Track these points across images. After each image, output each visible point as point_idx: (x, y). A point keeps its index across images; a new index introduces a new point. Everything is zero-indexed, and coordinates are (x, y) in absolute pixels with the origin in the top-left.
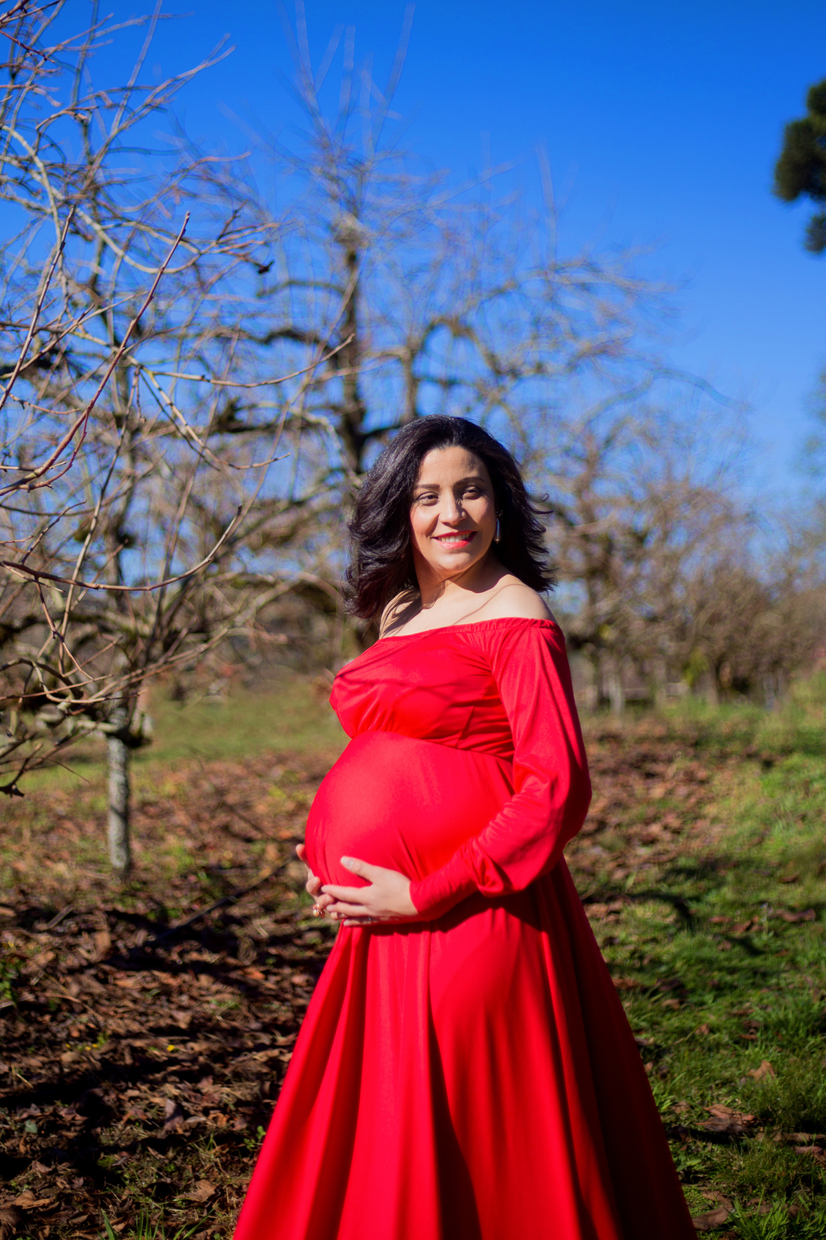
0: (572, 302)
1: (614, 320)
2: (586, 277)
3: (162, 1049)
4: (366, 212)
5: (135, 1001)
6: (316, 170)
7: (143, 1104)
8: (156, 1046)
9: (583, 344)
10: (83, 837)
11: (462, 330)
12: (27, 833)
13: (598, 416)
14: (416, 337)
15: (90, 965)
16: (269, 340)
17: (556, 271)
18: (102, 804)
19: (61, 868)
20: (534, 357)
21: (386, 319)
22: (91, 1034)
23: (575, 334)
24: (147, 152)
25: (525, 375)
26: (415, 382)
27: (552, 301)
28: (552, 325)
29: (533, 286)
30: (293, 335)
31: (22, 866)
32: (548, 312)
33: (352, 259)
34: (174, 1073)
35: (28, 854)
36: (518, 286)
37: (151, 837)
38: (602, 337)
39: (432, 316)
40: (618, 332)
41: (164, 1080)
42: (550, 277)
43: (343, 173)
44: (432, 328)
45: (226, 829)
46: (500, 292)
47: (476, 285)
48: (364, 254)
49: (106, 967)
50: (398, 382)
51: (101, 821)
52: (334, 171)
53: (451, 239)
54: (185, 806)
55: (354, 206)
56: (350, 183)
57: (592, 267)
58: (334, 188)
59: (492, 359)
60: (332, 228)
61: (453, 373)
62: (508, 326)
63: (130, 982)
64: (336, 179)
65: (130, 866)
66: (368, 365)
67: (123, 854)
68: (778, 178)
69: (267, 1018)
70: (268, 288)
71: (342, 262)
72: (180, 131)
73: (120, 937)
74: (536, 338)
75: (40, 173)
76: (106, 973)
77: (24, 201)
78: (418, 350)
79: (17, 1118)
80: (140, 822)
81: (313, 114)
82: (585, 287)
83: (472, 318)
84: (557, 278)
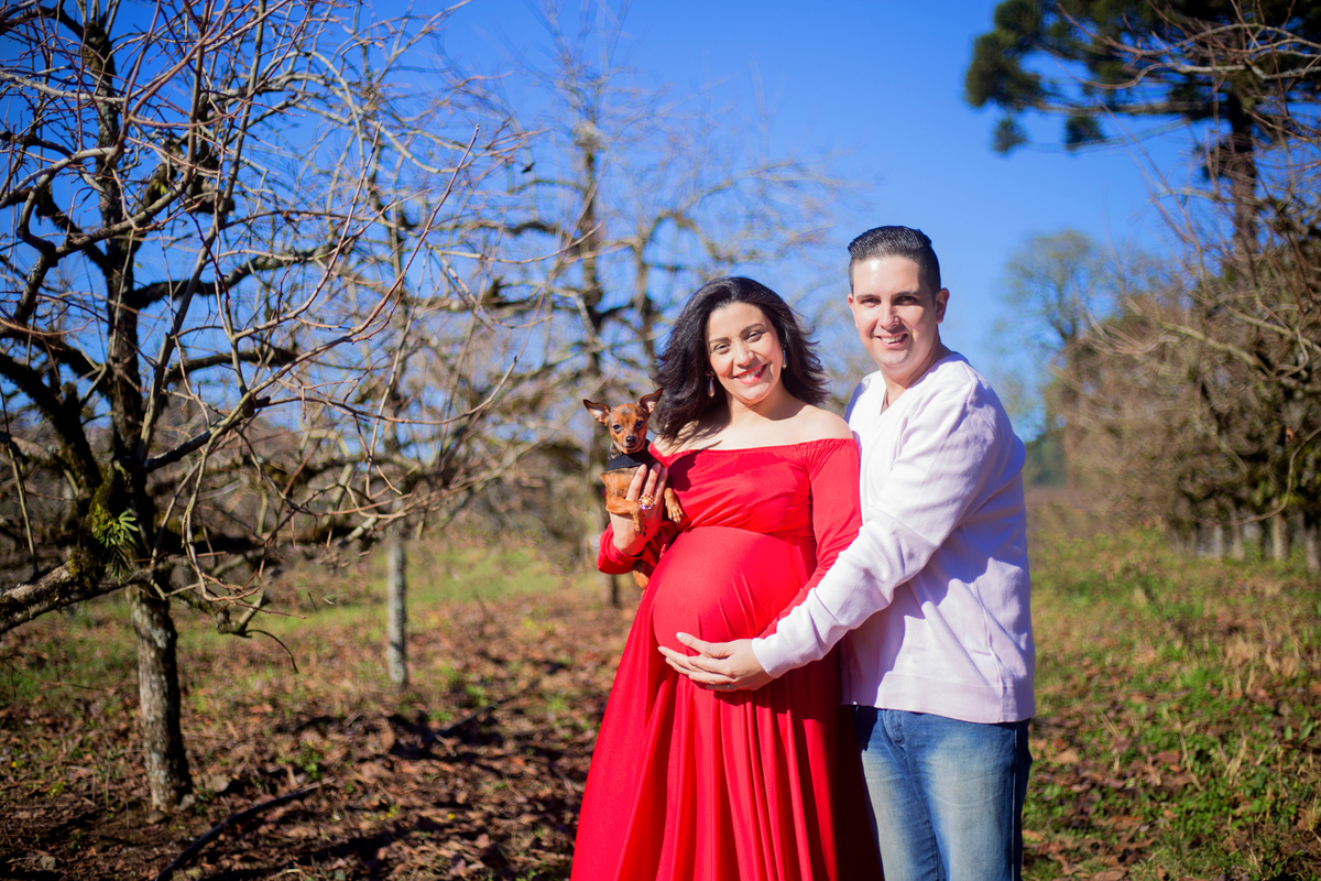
0: (781, 197)
1: (818, 212)
2: (793, 176)
3: (443, 817)
4: (603, 119)
5: (418, 783)
6: (560, 83)
7: (432, 857)
8: (438, 815)
9: (789, 235)
10: (362, 661)
11: (683, 222)
12: (313, 659)
13: (805, 297)
14: (646, 229)
15: (378, 756)
16: (516, 231)
17: (768, 171)
18: (376, 635)
19: (347, 684)
20: (749, 246)
21: (620, 212)
22: (383, 807)
23: (783, 225)
24: (422, 70)
25: (741, 260)
26: (643, 267)
27: (764, 196)
28: (764, 218)
29: (748, 184)
30: (539, 227)
31: (312, 684)
32: (761, 206)
33: (591, 160)
34: (457, 833)
35: (317, 675)
36: (734, 184)
37: (421, 659)
38: (807, 228)
39: (659, 212)
40: (823, 223)
41: (447, 839)
42: (762, 175)
43: (581, 85)
44: (659, 221)
45: (483, 654)
46: (718, 190)
47: (698, 183)
48: (601, 158)
49: (393, 758)
50: (631, 267)
51: (377, 649)
52: (574, 84)
53: (675, 144)
54: (449, 636)
55: (591, 114)
56: (588, 93)
57: (798, 167)
58: (574, 99)
59: (712, 247)
60: (571, 133)
61: (679, 260)
62: (727, 220)
63: (411, 769)
64: (575, 91)
65: (406, 683)
66: (605, 252)
67: (401, 670)
68: (968, 86)
69: (530, 794)
70: (517, 186)
71: (582, 162)
72: (440, 50)
73: (401, 735)
74: (751, 228)
75: (343, 90)
76: (392, 763)
77: (325, 113)
78: (648, 240)
79: (329, 868)
80: (412, 649)
81: (556, 34)
82: (792, 184)
83: (694, 212)
84: (768, 177)
